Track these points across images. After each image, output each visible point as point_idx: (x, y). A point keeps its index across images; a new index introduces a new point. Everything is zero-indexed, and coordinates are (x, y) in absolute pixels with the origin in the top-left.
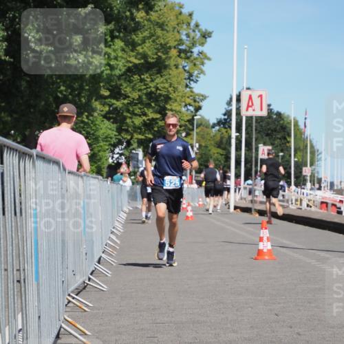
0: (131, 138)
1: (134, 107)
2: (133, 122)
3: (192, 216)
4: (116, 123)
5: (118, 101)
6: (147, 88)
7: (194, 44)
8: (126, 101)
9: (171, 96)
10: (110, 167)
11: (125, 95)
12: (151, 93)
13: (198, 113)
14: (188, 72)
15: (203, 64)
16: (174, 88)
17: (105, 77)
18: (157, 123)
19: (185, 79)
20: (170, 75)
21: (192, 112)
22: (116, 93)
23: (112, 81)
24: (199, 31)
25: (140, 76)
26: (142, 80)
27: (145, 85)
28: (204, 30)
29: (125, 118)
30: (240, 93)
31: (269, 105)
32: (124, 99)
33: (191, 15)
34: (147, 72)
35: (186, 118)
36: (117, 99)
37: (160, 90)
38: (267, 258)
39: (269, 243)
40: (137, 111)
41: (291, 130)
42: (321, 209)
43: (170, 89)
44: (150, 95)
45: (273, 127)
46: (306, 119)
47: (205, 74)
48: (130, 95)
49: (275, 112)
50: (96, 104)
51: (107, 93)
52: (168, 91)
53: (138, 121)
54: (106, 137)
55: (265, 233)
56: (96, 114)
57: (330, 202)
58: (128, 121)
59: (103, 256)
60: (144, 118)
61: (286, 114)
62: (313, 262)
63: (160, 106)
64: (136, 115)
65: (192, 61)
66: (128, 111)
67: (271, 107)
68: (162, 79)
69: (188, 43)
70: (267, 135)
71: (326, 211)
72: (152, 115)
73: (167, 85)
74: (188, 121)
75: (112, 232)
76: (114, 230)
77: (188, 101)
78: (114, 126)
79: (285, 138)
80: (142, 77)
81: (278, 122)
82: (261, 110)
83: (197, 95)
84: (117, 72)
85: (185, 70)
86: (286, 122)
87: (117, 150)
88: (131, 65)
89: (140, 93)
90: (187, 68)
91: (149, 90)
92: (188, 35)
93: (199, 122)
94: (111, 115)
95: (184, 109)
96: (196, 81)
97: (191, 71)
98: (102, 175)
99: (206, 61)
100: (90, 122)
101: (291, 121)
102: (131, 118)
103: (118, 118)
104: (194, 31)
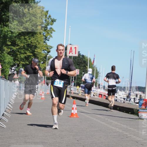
0: (20, 63)
1: (21, 50)
2: (20, 56)
3: (44, 98)
4: (13, 57)
5: (14, 47)
6: (27, 42)
7: (48, 24)
8: (18, 47)
9: (37, 46)
10: (10, 75)
11: (18, 45)
12: (29, 44)
13: (49, 54)
14: (45, 36)
15: (51, 33)
16: (39, 42)
17: (9, 36)
18: (31, 57)
19: (44, 39)
20: (37, 37)
21: (46, 53)
22: (14, 44)
23: (12, 38)
24: (50, 19)
25: (24, 37)
26: (25, 39)
27: (26, 41)
28: (52, 18)
29: (17, 55)
30: (67, 46)
31: (79, 52)
32: (17, 46)
33: (47, 12)
34: (27, 35)
35: (43, 56)
36: (14, 46)
37: (33, 43)
38: (75, 117)
39: (76, 110)
40: (22, 52)
41: (88, 63)
42: (99, 97)
43: (37, 43)
44: (28, 45)
45: (80, 61)
46: (94, 58)
47: (52, 37)
48: (19, 45)
49: (82, 55)
50: (5, 48)
51: (9, 43)
52: (36, 44)
53: (22, 56)
54: (9, 62)
55: (75, 106)
56: (4, 52)
57: (103, 94)
58: (18, 56)
59: (5, 113)
60: (25, 55)
61: (86, 56)
62: (95, 119)
63: (32, 50)
64: (22, 53)
65: (47, 32)
66: (19, 52)
67: (80, 53)
68: (34, 39)
69: (46, 24)
70: (78, 65)
71: (101, 98)
72: (29, 54)
73: (36, 41)
74: (44, 57)
75: (9, 103)
76: (10, 102)
77: (45, 48)
78: (12, 58)
79: (85, 66)
80: (25, 37)
81: (83, 59)
82: (76, 54)
83: (49, 46)
84: (15, 35)
85: (44, 35)
86: (86, 60)
87: (13, 68)
88: (20, 32)
89: (24, 44)
90: (45, 34)
91: (28, 43)
92: (46, 21)
93: (49, 58)
94: (11, 53)
95: (43, 52)
96: (49, 40)
97: (46, 36)
98: (6, 78)
99: (53, 32)
100: (2, 55)
101: (88, 59)
102: (20, 55)
103: (14, 55)
104: (48, 19)
